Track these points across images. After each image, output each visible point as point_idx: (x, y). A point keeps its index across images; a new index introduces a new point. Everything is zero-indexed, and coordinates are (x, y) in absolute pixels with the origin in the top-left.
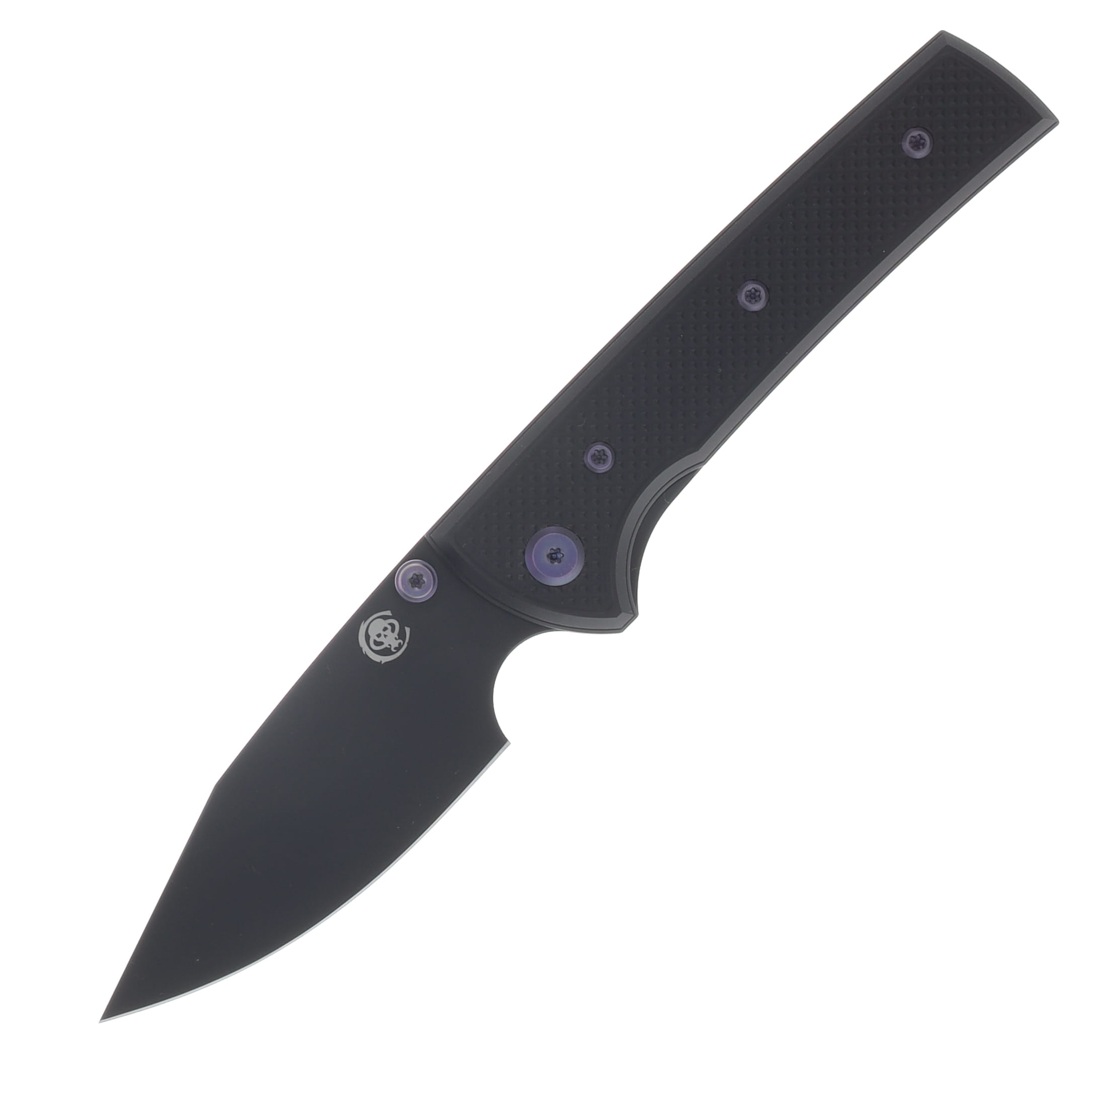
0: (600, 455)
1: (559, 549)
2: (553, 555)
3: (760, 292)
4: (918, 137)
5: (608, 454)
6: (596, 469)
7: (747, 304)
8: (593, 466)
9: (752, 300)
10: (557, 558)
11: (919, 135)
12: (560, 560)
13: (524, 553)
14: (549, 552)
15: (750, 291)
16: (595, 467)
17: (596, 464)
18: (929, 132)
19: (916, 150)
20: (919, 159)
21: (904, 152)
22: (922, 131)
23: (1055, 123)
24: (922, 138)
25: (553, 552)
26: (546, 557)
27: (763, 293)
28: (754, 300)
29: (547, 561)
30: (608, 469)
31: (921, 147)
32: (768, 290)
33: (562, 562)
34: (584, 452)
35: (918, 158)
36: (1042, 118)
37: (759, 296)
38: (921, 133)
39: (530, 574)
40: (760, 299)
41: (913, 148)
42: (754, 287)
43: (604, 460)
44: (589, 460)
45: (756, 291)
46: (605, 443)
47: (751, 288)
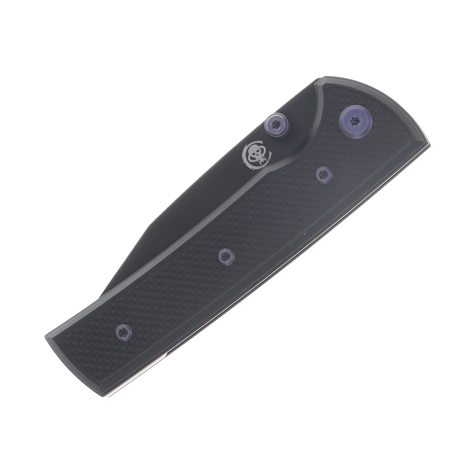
0: (324, 176)
1: (352, 125)
2: (357, 123)
3: (222, 258)
4: (122, 336)
5: (319, 176)
6: (327, 168)
7: (230, 253)
8: (327, 171)
9: (227, 255)
10: (355, 121)
11: (122, 337)
12: (353, 119)
13: (373, 126)
14: (359, 124)
15: (227, 260)
16: (326, 169)
17: (326, 171)
18: (116, 339)
19: (125, 329)
20: (123, 324)
21: (132, 329)
22: (120, 339)
23: (46, 336)
24: (121, 336)
26: (361, 121)
27: (220, 258)
29: (361, 119)
30: (319, 168)
31: (122, 331)
32: (217, 260)
33: (352, 117)
34: (332, 179)
35: (124, 324)
36: (53, 338)
37: (223, 257)
38: (121, 338)
39: (371, 114)
40: (222, 254)
41: (126, 330)
42: (224, 262)
43: (321, 173)
44: (330, 175)
45: (224, 260)
46: (319, 183)
47: (227, 262)
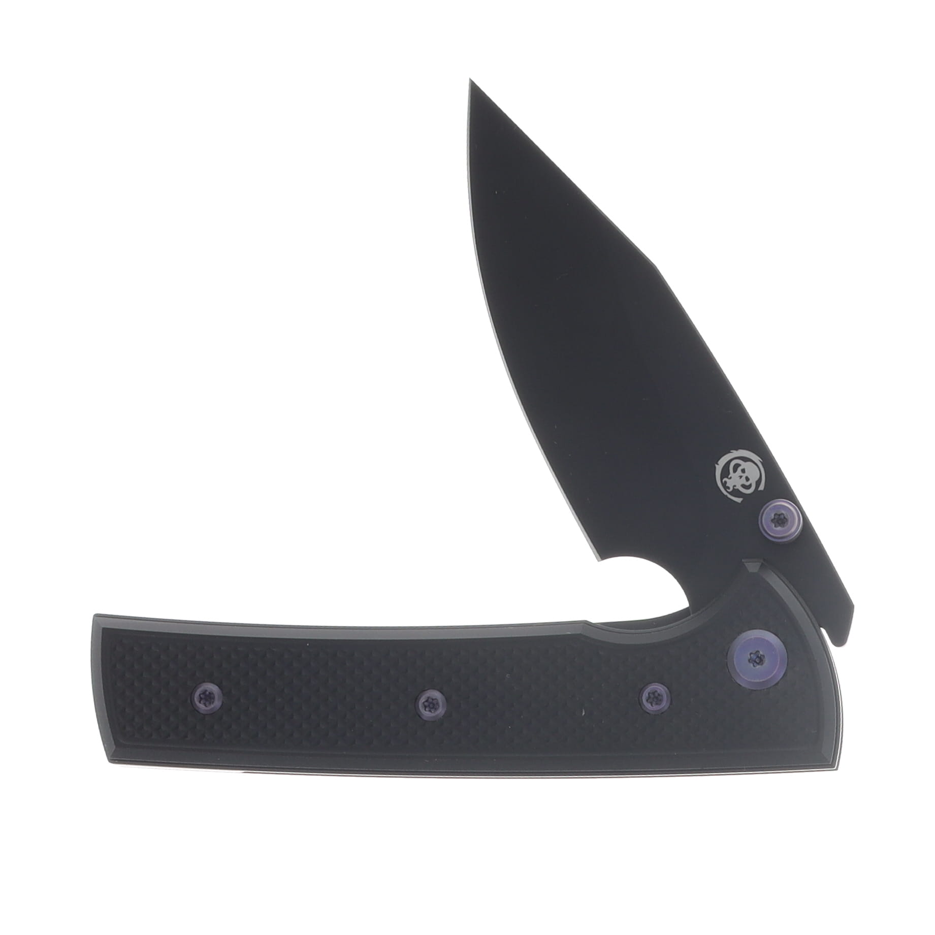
0: (653, 700)
1: (749, 661)
2: (758, 662)
3: (423, 703)
4: (202, 702)
5: (647, 695)
6: (665, 691)
7: (441, 704)
8: (665, 697)
9: (435, 703)
10: (758, 657)
11: (200, 702)
12: (756, 653)
13: (777, 684)
14: (758, 667)
15: (430, 711)
16: (665, 693)
17: (662, 696)
18: (191, 698)
19: (213, 694)
20: (217, 685)
21: (223, 702)
22: (195, 704)
23: (97, 616)
24: (201, 699)
25: (755, 664)
26: (764, 665)
27: (423, 700)
28: (434, 701)
29: (766, 661)
30: (656, 684)
31: (207, 693)
32: (416, 699)
33: (756, 650)
34: (662, 713)
35: (217, 687)
36: (104, 629)
37: (427, 701)
38: (197, 703)
39: (787, 665)
40: (428, 698)
41: (214, 698)
42: (424, 711)
43: (653, 693)
44: (665, 705)
45: (425, 707)
46: (640, 704)
47: (427, 713)
